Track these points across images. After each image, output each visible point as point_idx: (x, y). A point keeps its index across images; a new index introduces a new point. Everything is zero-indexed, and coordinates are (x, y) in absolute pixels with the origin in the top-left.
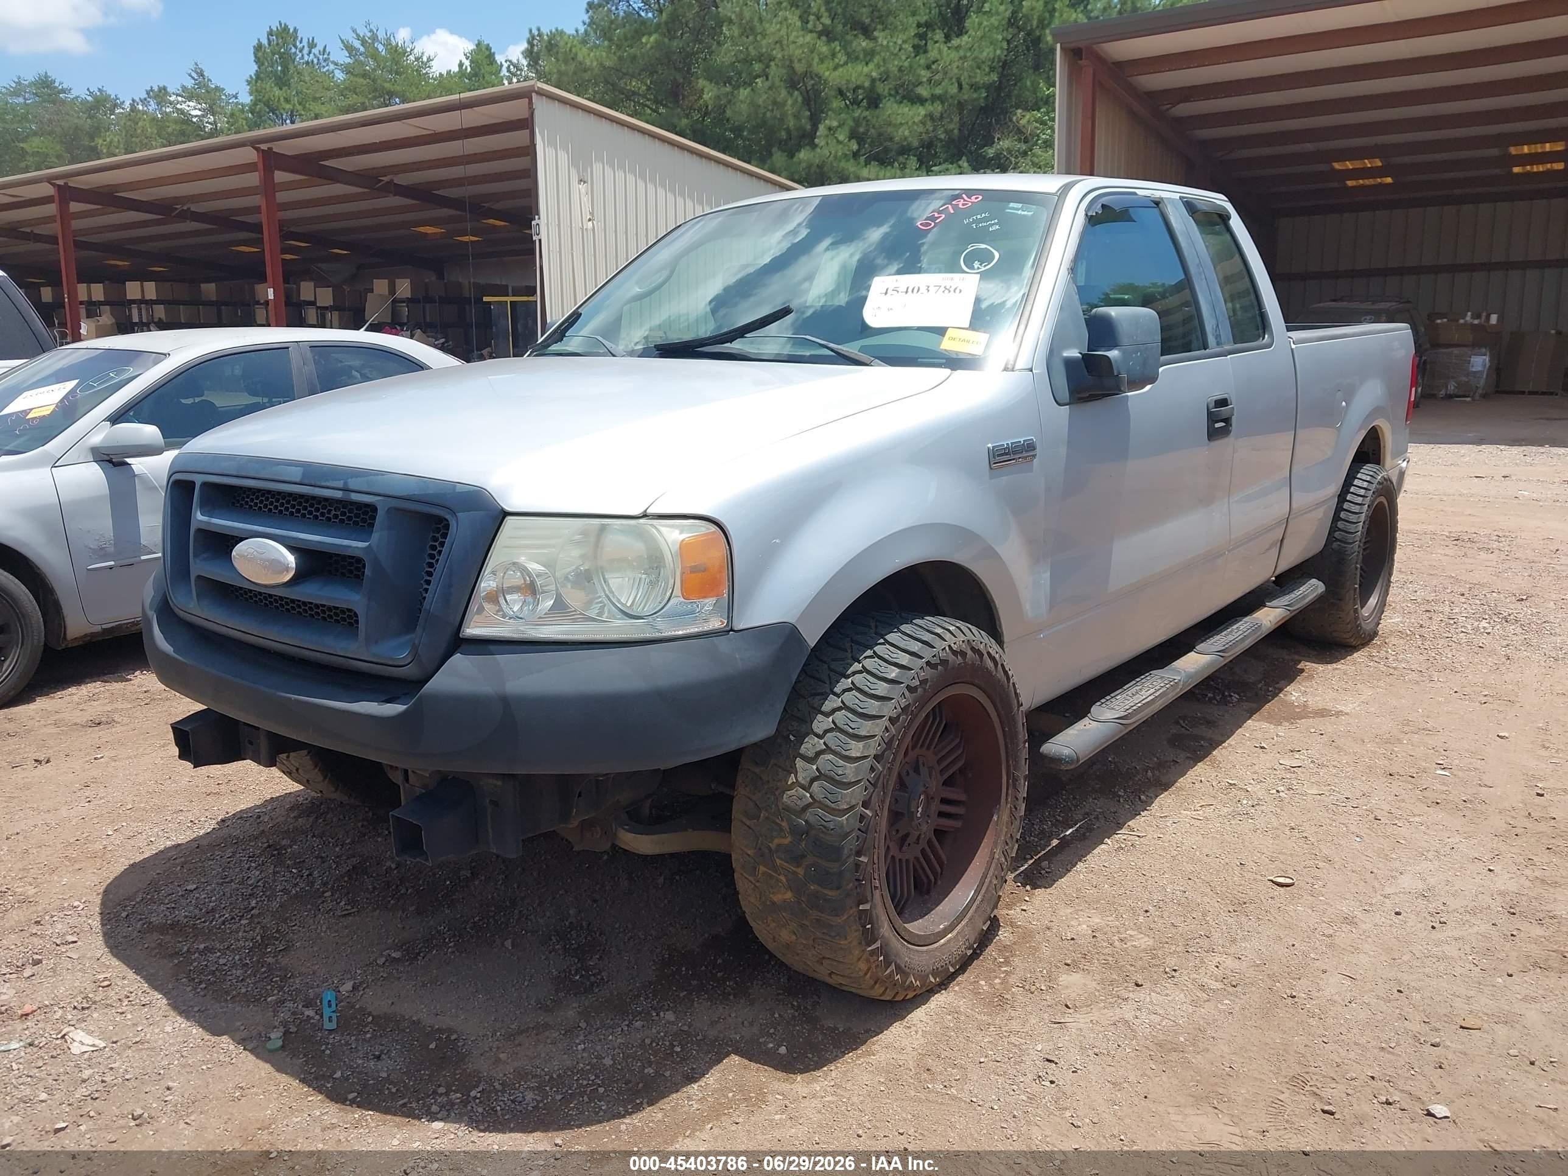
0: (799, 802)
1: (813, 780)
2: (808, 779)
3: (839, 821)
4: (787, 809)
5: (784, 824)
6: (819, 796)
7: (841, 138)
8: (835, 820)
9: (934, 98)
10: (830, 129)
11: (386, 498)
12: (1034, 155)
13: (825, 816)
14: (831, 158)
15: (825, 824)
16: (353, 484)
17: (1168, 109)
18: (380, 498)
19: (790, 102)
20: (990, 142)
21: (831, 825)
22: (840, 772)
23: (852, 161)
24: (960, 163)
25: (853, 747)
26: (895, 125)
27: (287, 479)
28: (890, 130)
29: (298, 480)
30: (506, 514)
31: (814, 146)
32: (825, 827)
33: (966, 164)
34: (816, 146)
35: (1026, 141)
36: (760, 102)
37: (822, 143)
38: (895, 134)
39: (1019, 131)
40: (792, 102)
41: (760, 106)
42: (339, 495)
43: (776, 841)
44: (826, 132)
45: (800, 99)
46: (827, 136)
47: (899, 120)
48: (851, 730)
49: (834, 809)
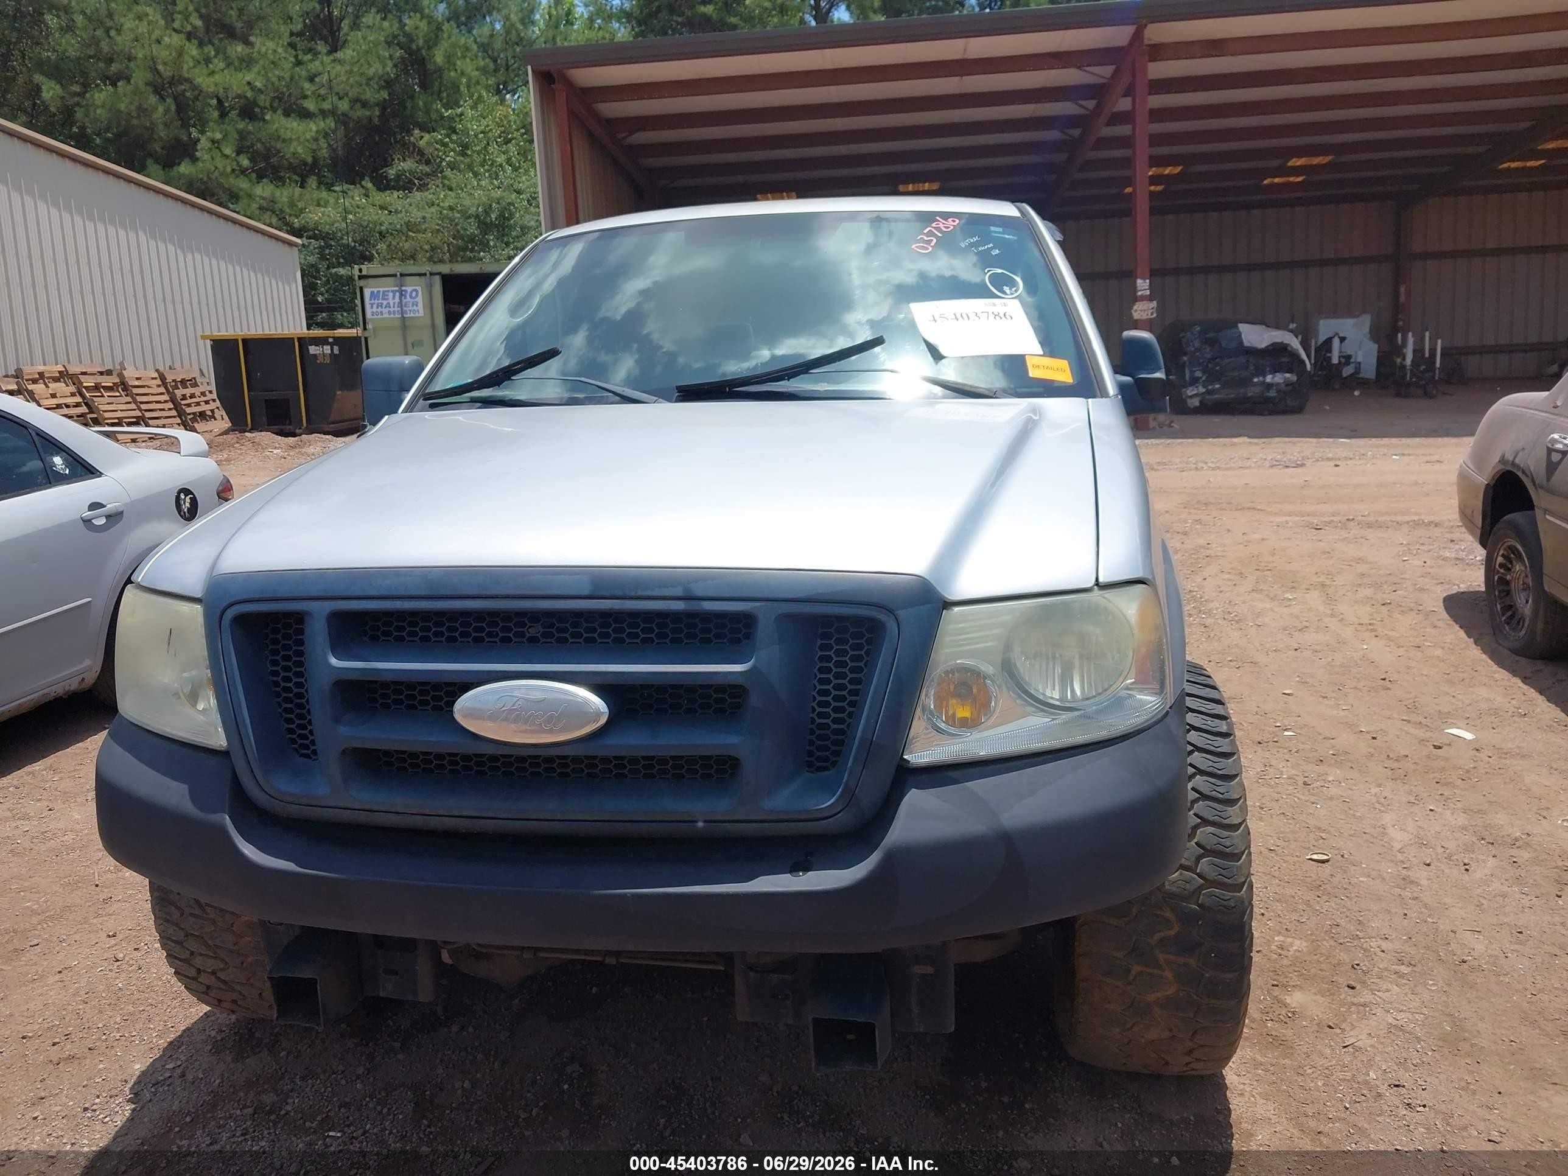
0: (1188, 886)
1: (1199, 859)
2: (1193, 859)
3: (1239, 897)
4: (1172, 895)
5: (1168, 914)
6: (1212, 874)
7: (228, 151)
8: (1234, 896)
9: (323, 113)
10: (213, 142)
11: (769, 604)
12: (444, 177)
13: (1224, 895)
14: (216, 174)
15: (1225, 903)
16: (699, 590)
17: (625, 138)
18: (758, 604)
19: (161, 109)
20: (387, 163)
21: (1232, 903)
22: (1228, 844)
23: (242, 176)
24: (363, 183)
25: (1232, 813)
26: (284, 141)
27: (560, 592)
28: (279, 145)
29: (586, 592)
30: (948, 605)
31: (194, 160)
32: (1224, 906)
33: (370, 185)
34: (197, 159)
35: (428, 162)
36: (122, 107)
37: (206, 157)
38: (286, 150)
39: (421, 153)
40: (161, 111)
41: (121, 112)
42: (679, 606)
43: (1158, 936)
44: (209, 145)
45: (173, 108)
46: (210, 149)
47: (289, 135)
48: (1221, 796)
49: (1231, 885)
